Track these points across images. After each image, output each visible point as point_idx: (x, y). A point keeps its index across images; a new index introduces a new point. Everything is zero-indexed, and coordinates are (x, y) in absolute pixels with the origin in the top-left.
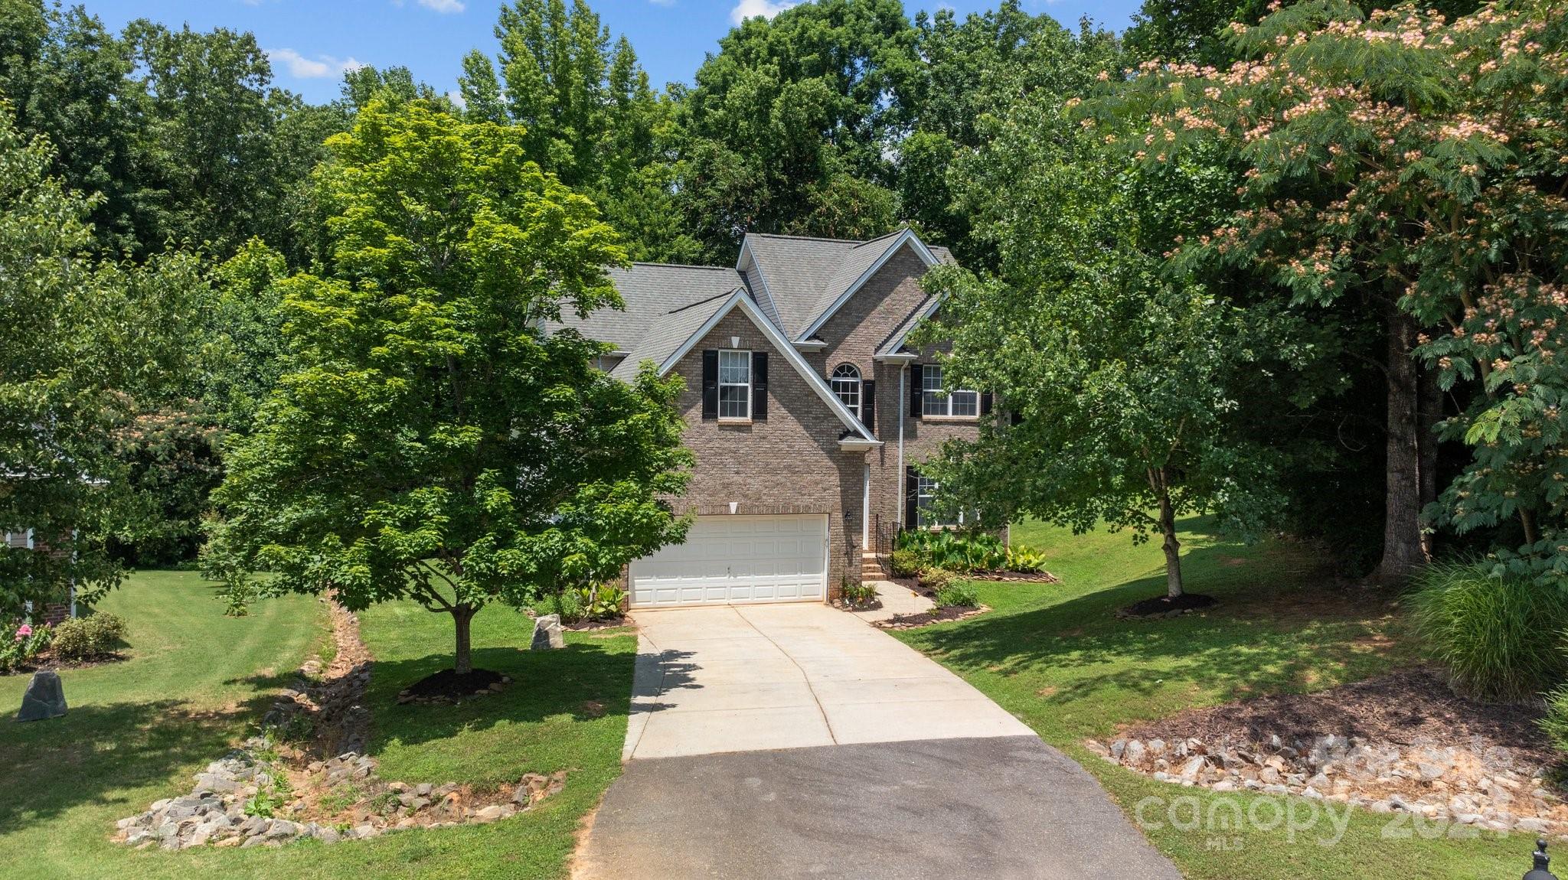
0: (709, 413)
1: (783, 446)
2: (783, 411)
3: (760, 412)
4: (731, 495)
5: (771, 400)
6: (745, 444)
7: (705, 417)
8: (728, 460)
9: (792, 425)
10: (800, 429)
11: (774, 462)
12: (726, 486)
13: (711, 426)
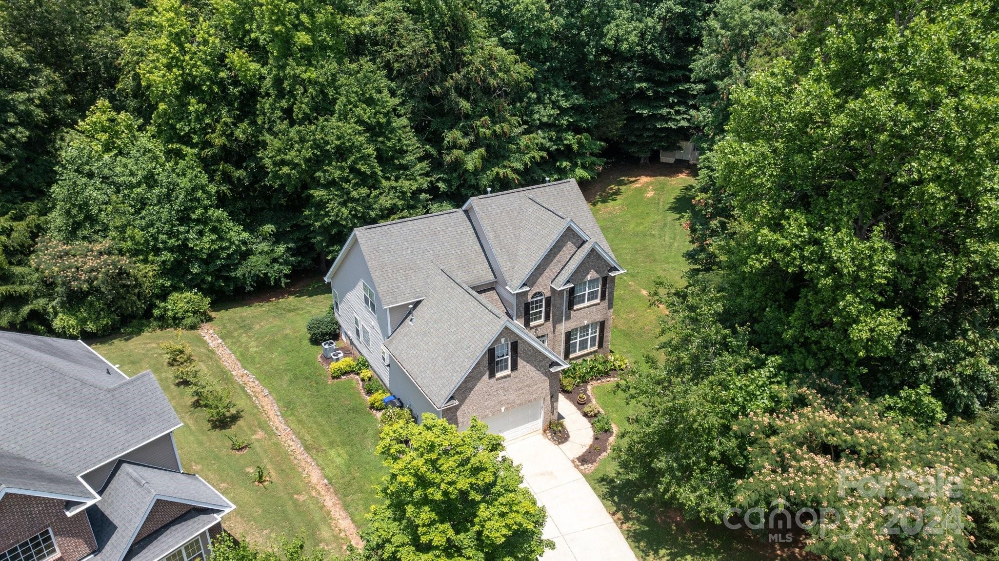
0: (492, 375)
1: (525, 378)
2: (525, 363)
3: (514, 367)
4: (502, 405)
5: (519, 361)
6: (508, 383)
7: (490, 378)
8: (501, 391)
9: (529, 367)
10: (533, 368)
11: (520, 385)
12: (499, 403)
13: (493, 380)
